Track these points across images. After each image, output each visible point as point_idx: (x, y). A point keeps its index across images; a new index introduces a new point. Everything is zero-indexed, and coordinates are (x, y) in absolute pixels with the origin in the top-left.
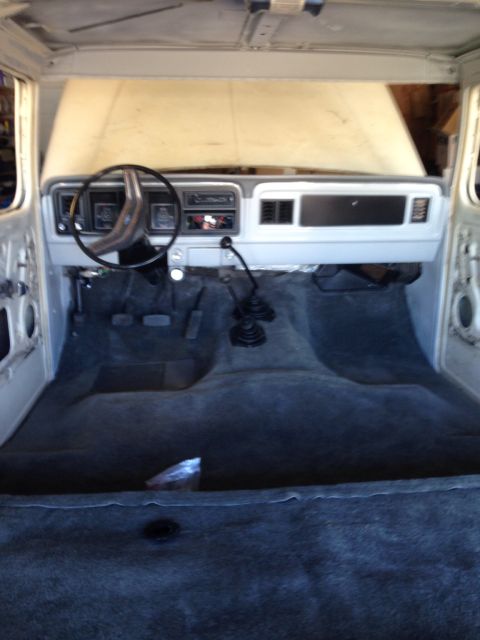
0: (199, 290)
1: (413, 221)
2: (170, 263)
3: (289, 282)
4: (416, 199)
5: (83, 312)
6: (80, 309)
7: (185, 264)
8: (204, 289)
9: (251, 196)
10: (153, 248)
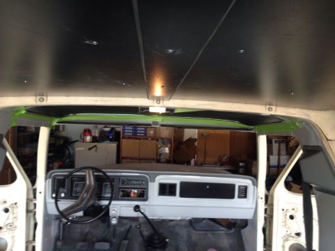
0: (128, 227)
1: (239, 197)
2: (111, 215)
3: (177, 225)
4: (239, 186)
5: (63, 239)
6: (61, 238)
7: (118, 215)
8: (131, 227)
9: (154, 181)
10: (101, 206)
